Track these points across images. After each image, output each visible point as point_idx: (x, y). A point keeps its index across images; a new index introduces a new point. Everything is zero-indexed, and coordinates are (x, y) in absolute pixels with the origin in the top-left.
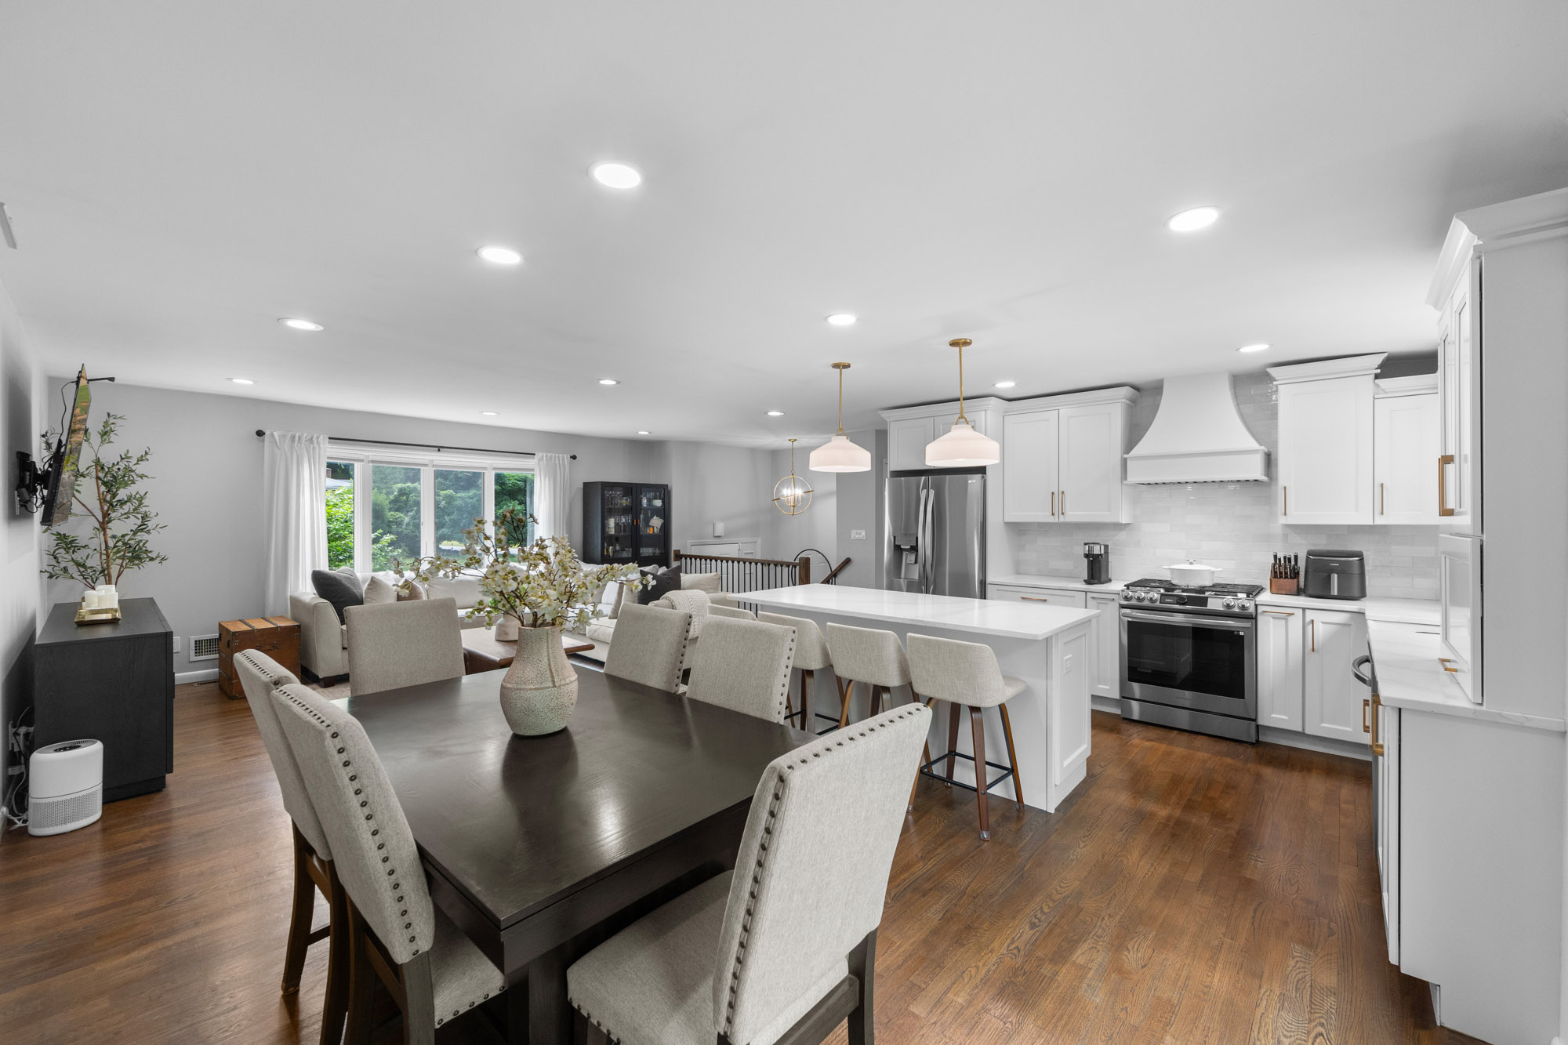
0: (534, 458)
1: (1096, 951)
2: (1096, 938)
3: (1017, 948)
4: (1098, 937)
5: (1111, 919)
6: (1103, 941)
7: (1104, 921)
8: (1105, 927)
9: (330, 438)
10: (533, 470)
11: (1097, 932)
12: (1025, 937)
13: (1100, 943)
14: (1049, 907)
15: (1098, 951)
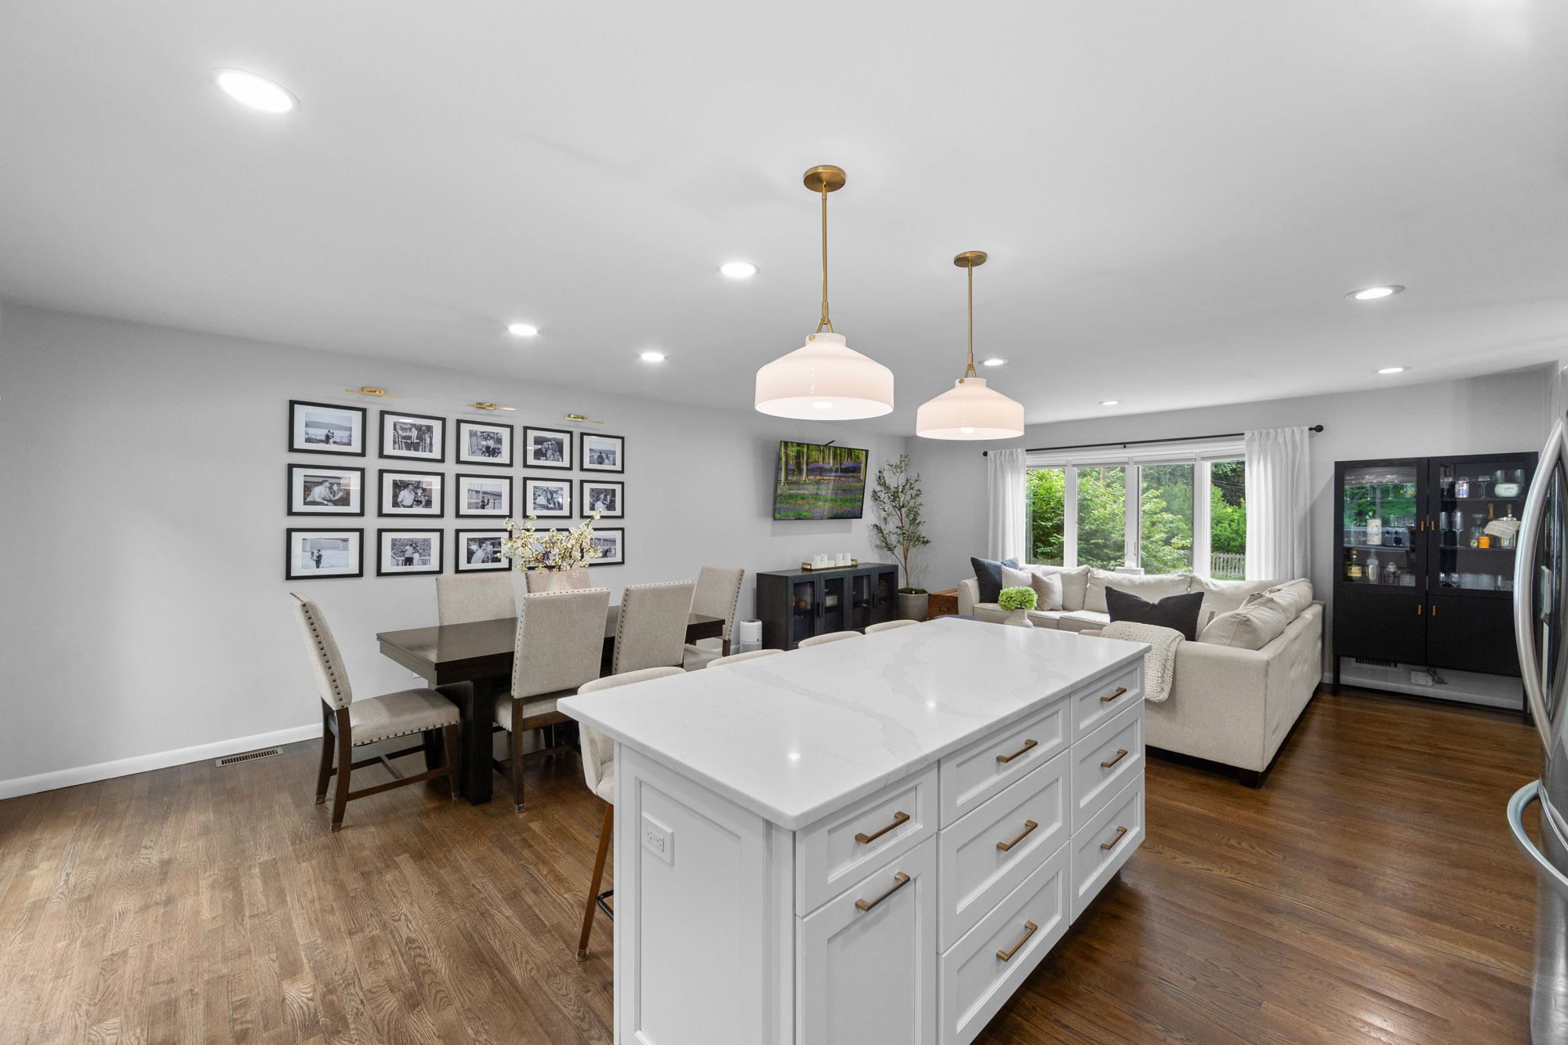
0: (1243, 439)
1: (338, 972)
2: (350, 981)
3: (399, 920)
4: (349, 984)
5: (355, 1011)
6: (339, 986)
7: (359, 1002)
8: (352, 998)
9: (1027, 451)
10: (1243, 455)
11: (354, 986)
12: (405, 929)
13: (341, 982)
14: (420, 964)
15: (336, 974)
